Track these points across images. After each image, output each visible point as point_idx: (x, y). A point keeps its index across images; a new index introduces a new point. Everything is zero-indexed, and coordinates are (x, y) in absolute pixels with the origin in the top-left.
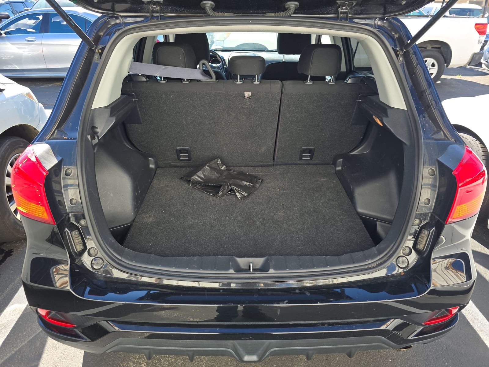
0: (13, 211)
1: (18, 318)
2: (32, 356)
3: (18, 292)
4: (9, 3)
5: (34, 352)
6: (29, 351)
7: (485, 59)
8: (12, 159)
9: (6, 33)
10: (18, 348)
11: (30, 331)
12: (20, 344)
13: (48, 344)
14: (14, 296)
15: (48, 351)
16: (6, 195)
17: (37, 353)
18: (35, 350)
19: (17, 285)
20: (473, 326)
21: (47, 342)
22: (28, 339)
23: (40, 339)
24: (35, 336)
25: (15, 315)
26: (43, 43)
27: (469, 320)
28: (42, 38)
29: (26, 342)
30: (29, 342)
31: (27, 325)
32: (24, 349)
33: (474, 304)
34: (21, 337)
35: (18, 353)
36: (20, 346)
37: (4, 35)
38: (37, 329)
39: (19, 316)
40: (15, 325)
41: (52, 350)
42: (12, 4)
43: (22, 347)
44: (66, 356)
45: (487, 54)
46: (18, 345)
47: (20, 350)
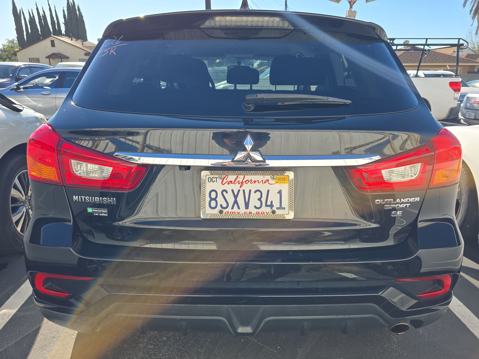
0: (14, 221)
1: (7, 321)
2: (18, 356)
3: (10, 299)
4: (29, 68)
5: (20, 353)
6: (15, 351)
7: (462, 115)
8: (20, 173)
9: (23, 88)
10: (4, 349)
11: (17, 334)
12: (7, 345)
13: (35, 345)
14: (5, 302)
15: (34, 352)
16: (11, 205)
17: (23, 353)
18: (21, 351)
19: (8, 293)
20: (474, 332)
21: (34, 344)
22: (15, 340)
23: (27, 341)
24: (22, 338)
25: (3, 319)
26: (57, 96)
27: (469, 328)
28: (57, 92)
29: (13, 343)
30: (15, 343)
31: (15, 328)
32: (10, 350)
33: (472, 314)
34: (8, 339)
35: (3, 353)
36: (6, 346)
37: (22, 90)
38: (25, 332)
39: (8, 320)
40: (3, 327)
41: (39, 351)
42: (32, 68)
43: (8, 347)
44: (52, 356)
45: (463, 110)
46: (4, 346)
47: (5, 350)
